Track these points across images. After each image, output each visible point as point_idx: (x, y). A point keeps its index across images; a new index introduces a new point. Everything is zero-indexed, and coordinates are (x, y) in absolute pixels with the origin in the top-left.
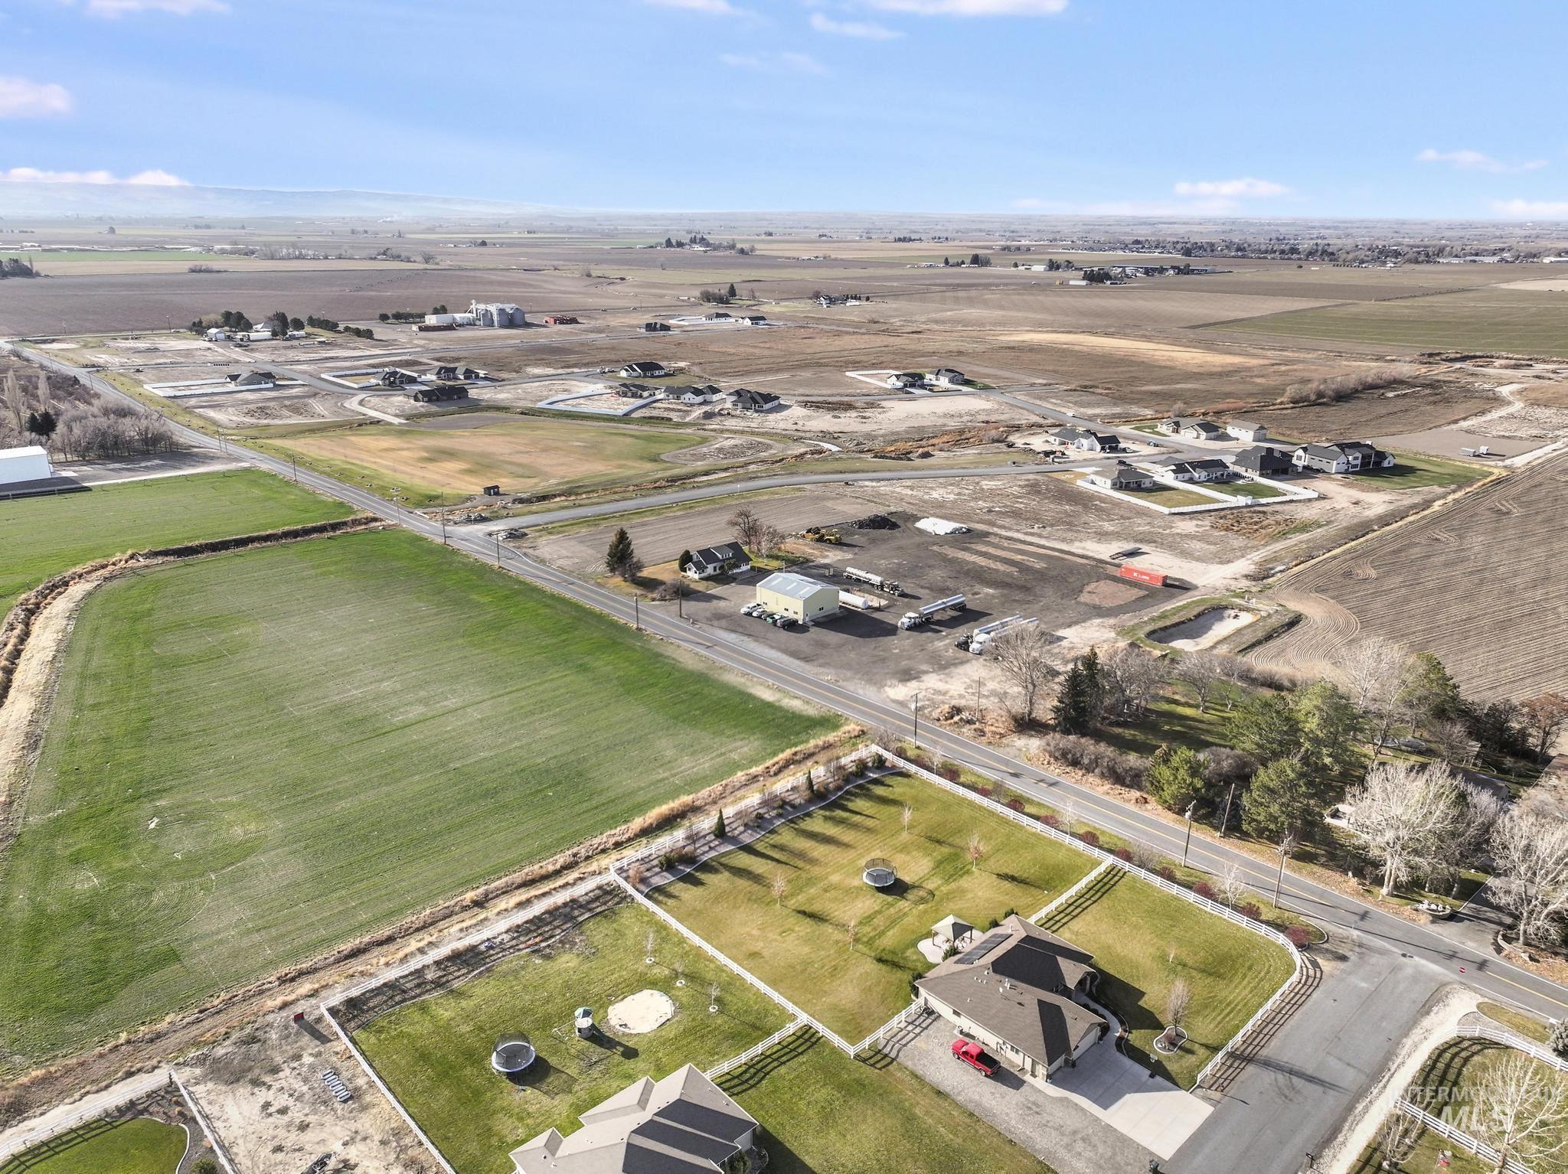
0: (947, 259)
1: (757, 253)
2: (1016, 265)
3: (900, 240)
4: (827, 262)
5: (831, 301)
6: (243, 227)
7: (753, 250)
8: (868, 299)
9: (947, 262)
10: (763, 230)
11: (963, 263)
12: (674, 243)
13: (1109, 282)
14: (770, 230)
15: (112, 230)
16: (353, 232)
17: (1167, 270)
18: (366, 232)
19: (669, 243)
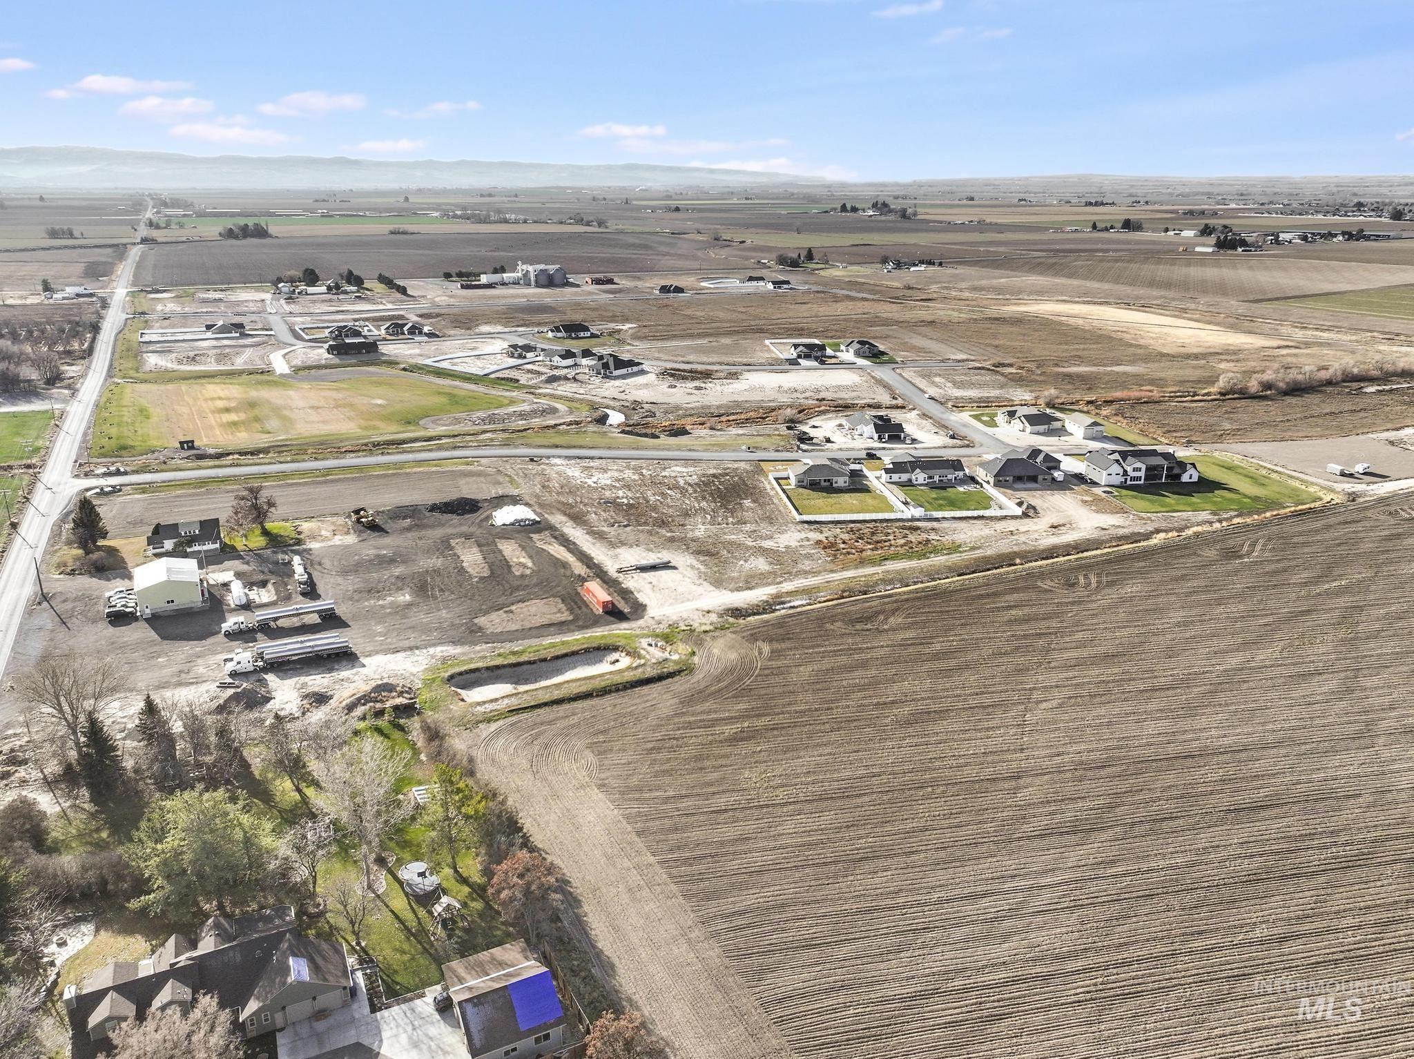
0: (1095, 224)
1: (919, 217)
2: (1167, 230)
3: (1090, 204)
4: (982, 226)
5: (898, 265)
6: (516, 196)
7: (915, 214)
8: (940, 264)
9: (1094, 227)
10: (965, 195)
11: (1112, 227)
12: (849, 208)
13: (1240, 250)
14: (972, 195)
15: (407, 199)
16: (594, 199)
17: (1335, 236)
18: (605, 199)
19: (844, 208)
